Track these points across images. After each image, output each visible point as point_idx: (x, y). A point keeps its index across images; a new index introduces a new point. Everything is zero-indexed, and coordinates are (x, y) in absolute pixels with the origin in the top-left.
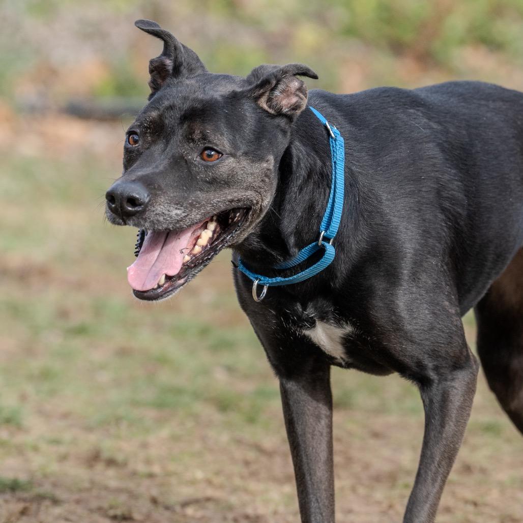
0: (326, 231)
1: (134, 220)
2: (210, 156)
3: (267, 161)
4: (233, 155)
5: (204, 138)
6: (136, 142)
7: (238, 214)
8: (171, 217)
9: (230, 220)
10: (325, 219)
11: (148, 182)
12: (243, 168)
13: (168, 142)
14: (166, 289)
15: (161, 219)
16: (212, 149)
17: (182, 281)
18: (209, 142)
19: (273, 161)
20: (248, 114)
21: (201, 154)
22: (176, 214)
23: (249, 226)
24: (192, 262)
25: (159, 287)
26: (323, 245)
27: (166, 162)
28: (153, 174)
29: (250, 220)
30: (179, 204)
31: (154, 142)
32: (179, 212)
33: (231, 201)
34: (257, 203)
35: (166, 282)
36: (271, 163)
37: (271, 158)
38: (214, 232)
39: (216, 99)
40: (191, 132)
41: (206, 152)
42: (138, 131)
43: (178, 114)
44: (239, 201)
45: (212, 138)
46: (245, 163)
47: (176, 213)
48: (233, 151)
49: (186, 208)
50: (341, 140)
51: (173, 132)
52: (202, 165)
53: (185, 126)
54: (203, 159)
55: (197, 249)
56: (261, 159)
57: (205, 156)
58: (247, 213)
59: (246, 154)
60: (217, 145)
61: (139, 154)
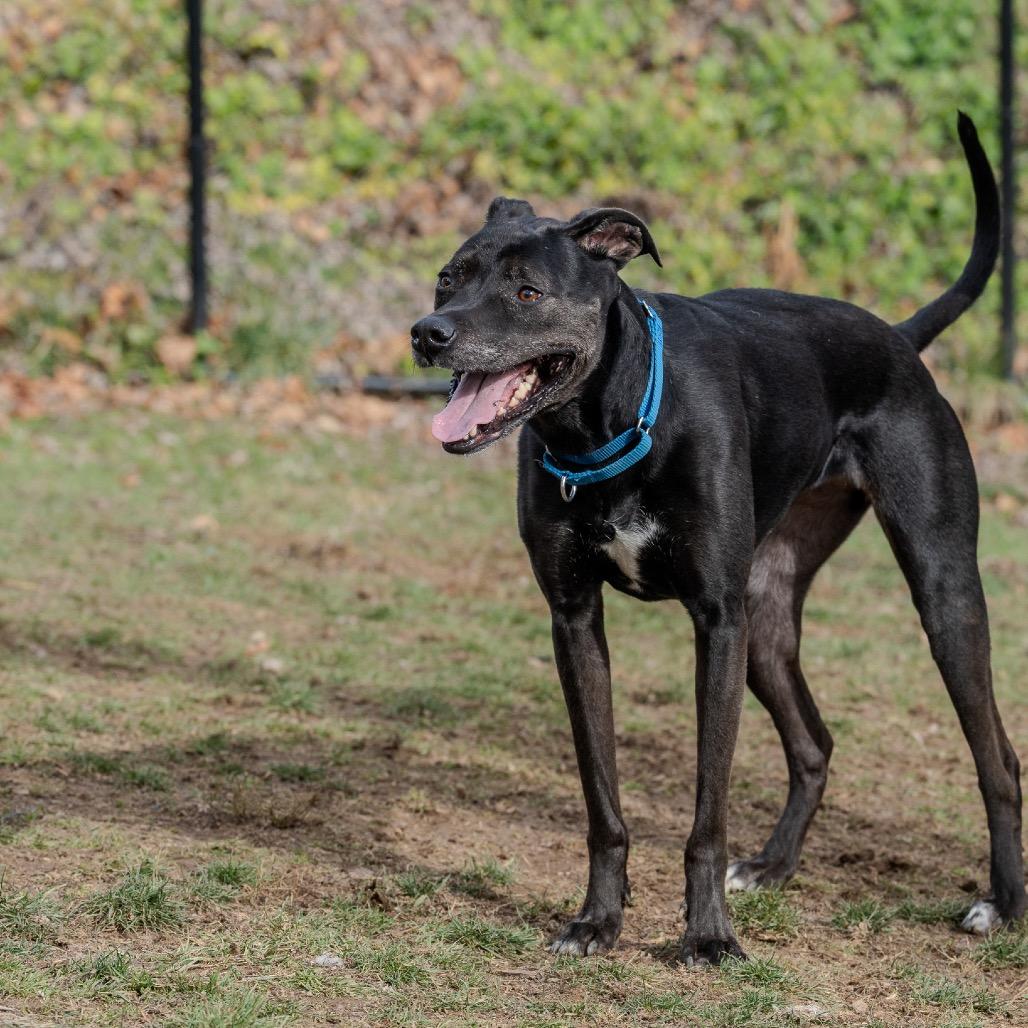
0: (645, 417)
1: (439, 358)
2: (527, 296)
3: (593, 303)
4: (554, 295)
5: (523, 275)
6: (448, 283)
7: (560, 363)
8: (483, 356)
9: (552, 371)
10: (644, 405)
11: (457, 318)
12: (565, 310)
13: (483, 280)
14: (478, 442)
15: (472, 358)
16: (532, 289)
17: (497, 434)
18: (529, 280)
19: (599, 304)
20: (569, 252)
21: (519, 294)
22: (489, 354)
23: (572, 382)
24: (508, 414)
25: (470, 438)
26: (640, 433)
27: (480, 302)
28: (463, 311)
29: (574, 372)
30: (492, 342)
31: (468, 281)
32: (492, 351)
33: (552, 345)
34: (582, 352)
35: (478, 434)
36: (596, 306)
37: (598, 301)
38: (534, 386)
39: (536, 236)
40: (508, 269)
41: (524, 292)
42: (450, 272)
43: (496, 252)
44: (561, 345)
45: (530, 276)
46: (568, 304)
47: (488, 351)
48: (554, 291)
49: (500, 347)
50: (659, 322)
51: (489, 270)
52: (520, 304)
53: (502, 263)
54: (519, 297)
55: (514, 402)
56: (587, 301)
57: (523, 298)
58: (571, 363)
59: (569, 294)
60: (536, 284)
61: (451, 294)
